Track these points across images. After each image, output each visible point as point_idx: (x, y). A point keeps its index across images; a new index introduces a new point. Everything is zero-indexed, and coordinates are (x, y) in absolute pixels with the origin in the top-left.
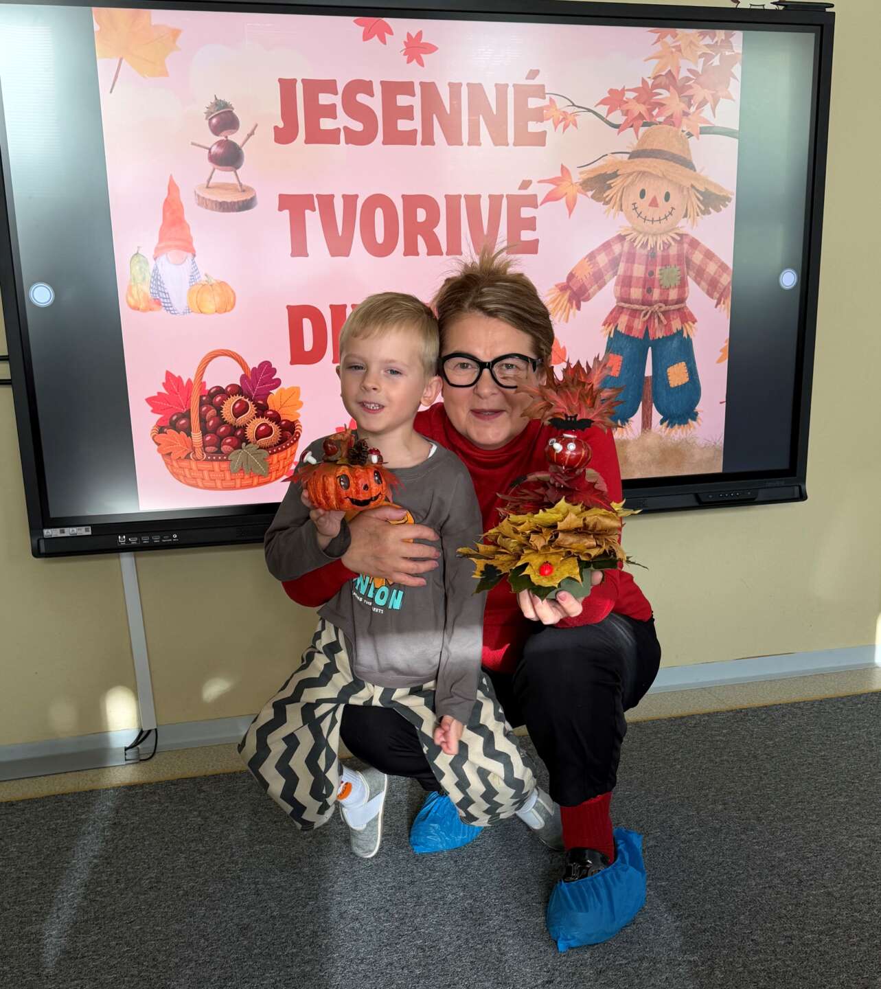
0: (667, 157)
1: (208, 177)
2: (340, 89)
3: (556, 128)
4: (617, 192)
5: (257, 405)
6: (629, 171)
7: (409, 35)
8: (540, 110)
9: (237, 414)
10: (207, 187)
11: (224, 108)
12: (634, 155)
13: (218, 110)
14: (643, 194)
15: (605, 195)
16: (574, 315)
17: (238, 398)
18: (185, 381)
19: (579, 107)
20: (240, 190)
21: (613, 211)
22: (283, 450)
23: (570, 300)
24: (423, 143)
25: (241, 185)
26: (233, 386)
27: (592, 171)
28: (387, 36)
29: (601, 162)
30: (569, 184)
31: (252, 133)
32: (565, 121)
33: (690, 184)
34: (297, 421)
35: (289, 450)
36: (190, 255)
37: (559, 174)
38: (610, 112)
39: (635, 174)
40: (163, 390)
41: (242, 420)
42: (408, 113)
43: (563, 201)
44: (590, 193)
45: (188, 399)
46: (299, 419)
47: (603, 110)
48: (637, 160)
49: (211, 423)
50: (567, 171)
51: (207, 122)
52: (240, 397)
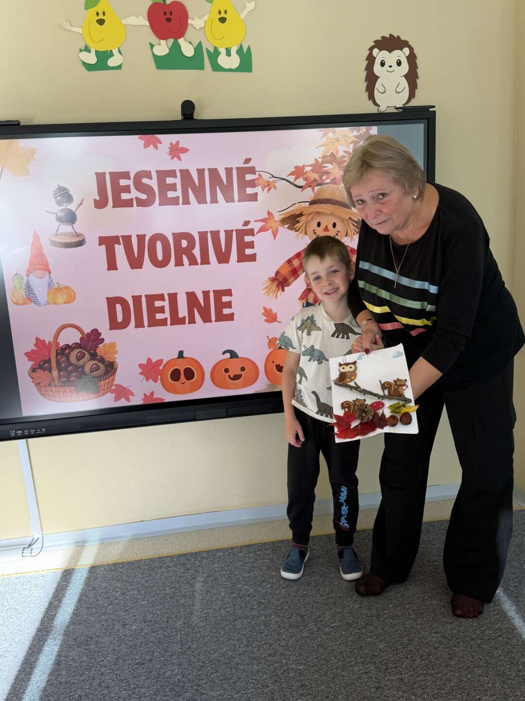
0: (332, 203)
1: (56, 229)
2: (132, 176)
3: (263, 190)
4: (303, 225)
5: (90, 354)
6: (310, 212)
7: (171, 144)
8: (254, 180)
9: (79, 359)
10: (56, 235)
11: (63, 191)
12: (313, 203)
13: (60, 192)
14: (319, 225)
15: (295, 227)
16: (281, 294)
17: (79, 350)
18: (47, 343)
19: (277, 178)
20: (75, 235)
21: (301, 235)
22: (107, 378)
23: (278, 287)
24: (183, 204)
25: (76, 233)
26: (75, 343)
27: (287, 213)
28: (158, 145)
29: (292, 208)
30: (273, 221)
31: (81, 204)
32: (269, 186)
33: (348, 217)
34: (115, 361)
35: (110, 378)
36: (48, 274)
37: (267, 216)
38: (295, 179)
39: (313, 213)
40: (35, 348)
41: (81, 362)
42: (173, 187)
43: (270, 231)
44: (286, 226)
45: (49, 352)
46: (116, 360)
47: (292, 178)
48: (314, 206)
49: (63, 365)
50: (272, 214)
51: (54, 199)
52: (80, 350)
